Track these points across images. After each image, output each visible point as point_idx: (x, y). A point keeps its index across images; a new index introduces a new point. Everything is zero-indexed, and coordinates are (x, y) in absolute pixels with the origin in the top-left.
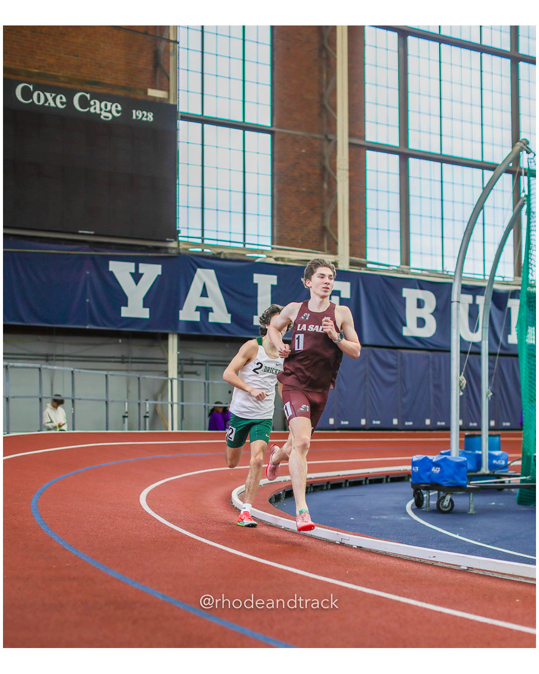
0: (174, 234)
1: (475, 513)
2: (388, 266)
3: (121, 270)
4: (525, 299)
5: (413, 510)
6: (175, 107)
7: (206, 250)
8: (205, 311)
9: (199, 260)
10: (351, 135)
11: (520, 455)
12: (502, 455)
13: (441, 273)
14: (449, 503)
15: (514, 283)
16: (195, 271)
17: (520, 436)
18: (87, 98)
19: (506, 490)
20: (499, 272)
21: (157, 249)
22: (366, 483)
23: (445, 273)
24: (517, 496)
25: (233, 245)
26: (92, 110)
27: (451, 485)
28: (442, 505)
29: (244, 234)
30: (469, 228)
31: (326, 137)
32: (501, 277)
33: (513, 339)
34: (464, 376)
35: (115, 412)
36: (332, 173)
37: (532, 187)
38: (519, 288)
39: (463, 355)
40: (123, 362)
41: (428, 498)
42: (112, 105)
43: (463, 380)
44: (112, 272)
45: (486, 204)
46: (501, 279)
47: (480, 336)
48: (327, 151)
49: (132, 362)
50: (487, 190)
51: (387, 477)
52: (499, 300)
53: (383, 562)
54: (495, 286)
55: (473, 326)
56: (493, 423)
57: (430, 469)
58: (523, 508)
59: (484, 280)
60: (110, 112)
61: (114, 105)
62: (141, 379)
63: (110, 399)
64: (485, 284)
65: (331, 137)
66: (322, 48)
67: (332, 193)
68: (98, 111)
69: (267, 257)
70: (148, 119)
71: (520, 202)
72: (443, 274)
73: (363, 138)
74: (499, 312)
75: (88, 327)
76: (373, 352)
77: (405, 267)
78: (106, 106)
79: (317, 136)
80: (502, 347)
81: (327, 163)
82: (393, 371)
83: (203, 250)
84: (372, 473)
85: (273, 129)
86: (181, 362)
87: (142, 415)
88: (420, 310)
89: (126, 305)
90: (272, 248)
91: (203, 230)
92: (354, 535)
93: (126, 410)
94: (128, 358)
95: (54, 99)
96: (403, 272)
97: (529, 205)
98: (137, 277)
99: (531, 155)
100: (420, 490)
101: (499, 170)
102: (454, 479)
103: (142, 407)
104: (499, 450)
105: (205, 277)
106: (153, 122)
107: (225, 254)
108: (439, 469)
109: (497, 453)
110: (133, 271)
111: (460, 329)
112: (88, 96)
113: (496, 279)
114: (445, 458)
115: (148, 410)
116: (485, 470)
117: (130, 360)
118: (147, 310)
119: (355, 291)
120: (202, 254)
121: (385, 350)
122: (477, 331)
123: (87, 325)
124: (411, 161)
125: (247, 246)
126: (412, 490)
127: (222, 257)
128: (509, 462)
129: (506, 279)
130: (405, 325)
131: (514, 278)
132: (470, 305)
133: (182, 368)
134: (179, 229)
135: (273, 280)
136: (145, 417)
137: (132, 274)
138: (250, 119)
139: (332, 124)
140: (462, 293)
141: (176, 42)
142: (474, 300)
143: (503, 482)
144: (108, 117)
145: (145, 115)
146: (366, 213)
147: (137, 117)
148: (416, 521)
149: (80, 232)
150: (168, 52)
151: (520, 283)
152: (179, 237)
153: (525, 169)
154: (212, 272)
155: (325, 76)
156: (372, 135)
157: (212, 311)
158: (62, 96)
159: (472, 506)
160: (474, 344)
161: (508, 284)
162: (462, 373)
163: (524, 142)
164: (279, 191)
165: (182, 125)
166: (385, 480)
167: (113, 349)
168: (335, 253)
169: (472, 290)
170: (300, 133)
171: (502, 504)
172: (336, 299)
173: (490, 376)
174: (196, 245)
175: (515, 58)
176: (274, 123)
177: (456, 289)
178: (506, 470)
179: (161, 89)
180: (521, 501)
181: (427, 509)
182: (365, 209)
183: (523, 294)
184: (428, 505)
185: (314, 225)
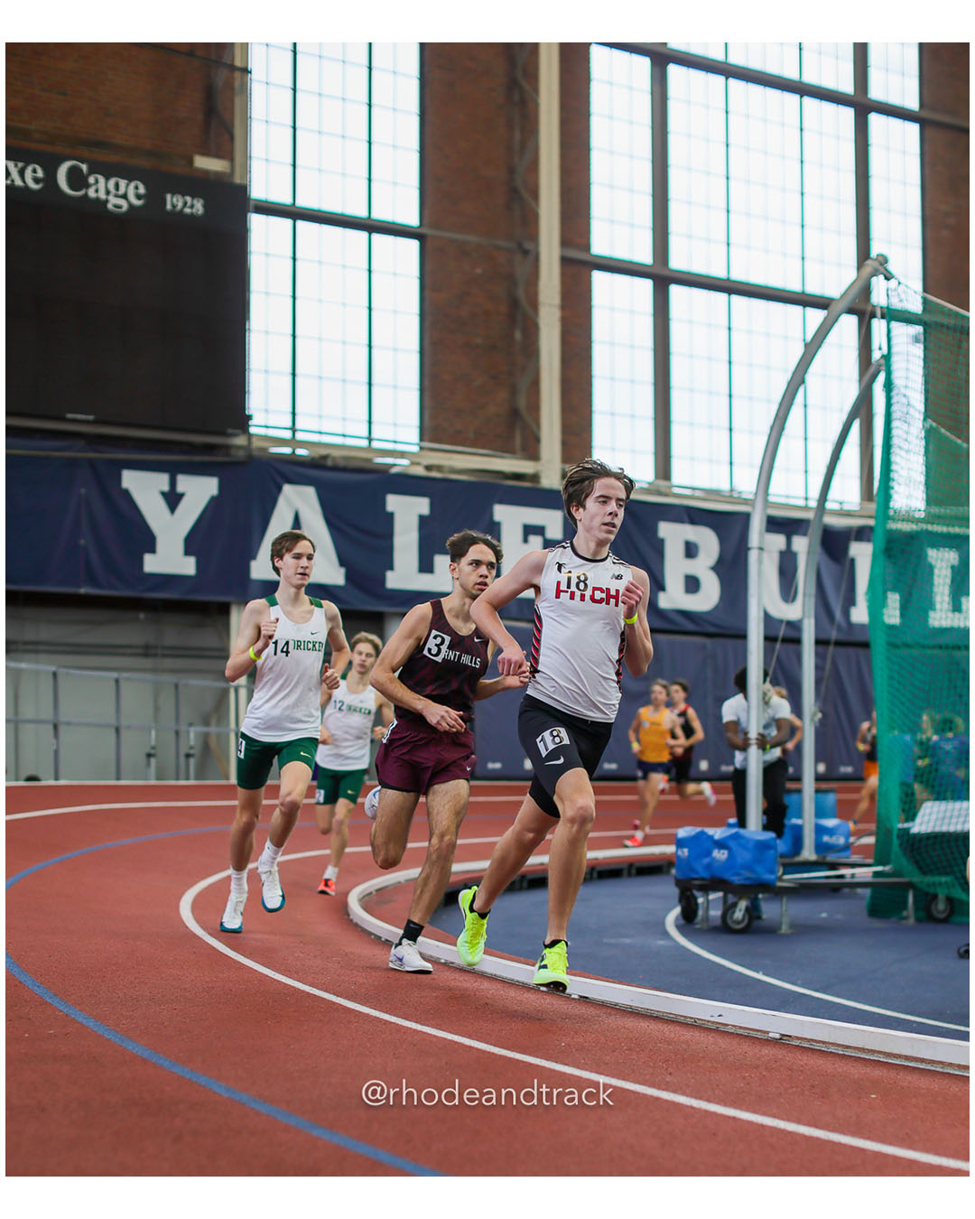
0: (243, 421)
1: (793, 934)
3: (144, 487)
4: (881, 543)
5: (679, 927)
6: (243, 190)
7: (301, 452)
9: (287, 469)
10: (565, 242)
11: (873, 827)
12: (839, 826)
13: (727, 494)
14: (744, 916)
15: (862, 514)
16: (279, 489)
18: (82, 171)
19: (846, 890)
20: (833, 493)
21: (210, 448)
22: (592, 878)
23: (735, 494)
24: (866, 902)
25: (350, 441)
26: (92, 193)
27: (747, 882)
28: (732, 917)
29: (370, 422)
30: (781, 415)
31: (520, 245)
32: (837, 502)
33: (860, 614)
34: (771, 682)
35: (133, 748)
36: (531, 312)
37: (894, 341)
38: (871, 522)
39: (770, 644)
40: (146, 655)
41: (705, 904)
42: (128, 185)
43: (769, 691)
44: (127, 494)
45: (810, 374)
46: (837, 507)
47: (799, 610)
48: (521, 271)
49: (164, 656)
50: (812, 347)
51: (631, 866)
52: (835, 544)
53: (626, 1025)
54: (830, 520)
55: (788, 589)
56: (822, 768)
57: (709, 853)
58: (877, 924)
59: (806, 508)
60: (125, 196)
61: (132, 185)
62: (181, 687)
63: (124, 722)
64: (810, 515)
65: (528, 245)
66: (513, 85)
67: (531, 349)
68: (102, 195)
69: (413, 463)
70: (194, 210)
71: (872, 370)
72: (731, 496)
73: (587, 247)
74: (833, 566)
75: (83, 591)
77: (662, 483)
78: (117, 186)
79: (502, 243)
80: (839, 629)
81: (521, 293)
83: (294, 452)
84: (604, 859)
85: (424, 231)
87: (183, 751)
88: (689, 562)
89: (153, 550)
90: (421, 448)
91: (294, 414)
93: (153, 743)
94: (156, 647)
95: (22, 173)
96: (660, 493)
97: (889, 374)
98: (173, 499)
99: (893, 283)
100: (690, 890)
101: (835, 308)
102: (753, 871)
103: (182, 735)
104: (835, 816)
105: (298, 501)
106: (203, 216)
107: (334, 458)
108: (726, 852)
109: (831, 823)
110: (166, 488)
111: (764, 596)
112: (84, 167)
113: (829, 505)
114: (736, 833)
115: (192, 743)
116: (808, 854)
117: (160, 651)
118: (192, 561)
120: (293, 457)
122: (794, 599)
123: (79, 587)
124: (676, 291)
125: (375, 445)
126: (675, 891)
127: (329, 463)
128: (852, 839)
129: (847, 507)
130: (664, 589)
131: (861, 504)
132: (782, 553)
134: (251, 413)
135: (422, 505)
136: (188, 756)
137: (163, 494)
138: (381, 214)
139: (530, 221)
140: (768, 531)
141: (246, 71)
142: (789, 543)
143: (842, 877)
144: (120, 207)
145: (189, 204)
146: (590, 385)
147: (174, 206)
148: (683, 947)
149: (70, 416)
150: (232, 89)
151: (874, 514)
152: (249, 426)
153: (882, 308)
154: (310, 492)
155: (517, 135)
156: (601, 245)
158: (37, 167)
159: (786, 921)
160: (790, 624)
161: (848, 514)
162: (768, 679)
163: (880, 258)
164: (435, 344)
165: (256, 222)
166: (625, 872)
167: (129, 632)
168: (532, 453)
169: (783, 525)
170: (471, 238)
171: (839, 917)
172: (536, 541)
173: (818, 682)
174: (282, 442)
175: (862, 106)
176: (426, 221)
177: (757, 524)
178: (847, 853)
179: (218, 156)
180: (875, 910)
181: (705, 926)
182: (591, 376)
183: (879, 535)
184: (706, 918)
185: (496, 406)
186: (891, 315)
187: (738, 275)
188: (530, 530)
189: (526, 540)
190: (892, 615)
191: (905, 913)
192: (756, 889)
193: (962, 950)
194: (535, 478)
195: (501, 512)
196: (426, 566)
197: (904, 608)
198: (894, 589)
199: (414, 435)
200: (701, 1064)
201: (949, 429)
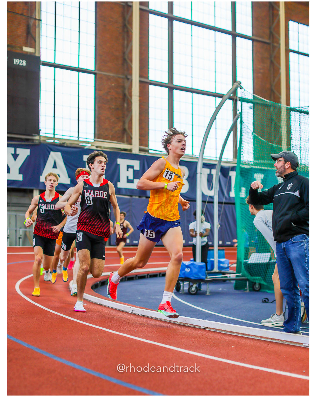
0: (38, 132)
1: (210, 295)
2: (161, 152)
4: (239, 172)
5: (175, 294)
6: (38, 58)
7: (56, 141)
9: (52, 147)
10: (141, 76)
11: (235, 261)
12: (226, 261)
14: (195, 289)
15: (233, 162)
16: (49, 153)
17: (235, 250)
19: (228, 281)
20: (225, 156)
21: (27, 140)
22: (148, 277)
23: (194, 156)
24: (234, 285)
25: (72, 138)
27: (196, 279)
28: (191, 290)
29: (78, 132)
30: (207, 131)
31: (126, 77)
32: (226, 159)
33: (232, 194)
36: (129, 98)
37: (243, 108)
38: (235, 165)
39: (203, 203)
41: (183, 286)
43: (203, 218)
45: (217, 117)
46: (225, 160)
47: (214, 193)
48: (127, 85)
50: (218, 109)
51: (160, 273)
52: (225, 171)
53: (156, 324)
54: (223, 164)
55: (210, 185)
56: (221, 242)
57: (184, 270)
58: (237, 292)
59: (216, 160)
62: (17, 216)
64: (216, 163)
65: (129, 77)
66: (124, 26)
67: (129, 110)
69: (92, 145)
70: (23, 64)
71: (236, 117)
72: (192, 157)
73: (148, 78)
74: (224, 179)
79: (121, 76)
80: (226, 198)
81: (127, 92)
83: (54, 141)
84: (152, 271)
85: (96, 72)
87: (18, 236)
89: (9, 173)
90: (95, 141)
91: (54, 129)
92: (140, 308)
93: (9, 234)
97: (241, 118)
98: (15, 156)
99: (242, 90)
101: (225, 97)
102: (198, 275)
103: (18, 232)
104: (224, 258)
105: (55, 157)
106: (26, 66)
107: (67, 144)
108: (189, 269)
109: (223, 260)
110: (13, 153)
111: (202, 187)
113: (223, 160)
114: (193, 263)
115: (21, 234)
116: (216, 270)
118: (21, 176)
119: (142, 165)
120: (54, 143)
122: (212, 189)
124: (175, 91)
125: (80, 139)
127: (65, 145)
128: (230, 265)
129: (229, 160)
131: (233, 159)
132: (208, 175)
134: (40, 129)
136: (20, 238)
137: (12, 155)
138: (82, 66)
139: (129, 69)
140: (203, 167)
141: (40, 20)
142: (210, 172)
143: (226, 277)
145: (21, 62)
146: (148, 121)
147: (16, 63)
148: (176, 299)
150: (35, 26)
151: (236, 162)
152: (40, 133)
153: (239, 98)
154: (59, 154)
155: (126, 42)
156: (152, 76)
159: (208, 291)
160: (210, 197)
161: (229, 162)
162: (203, 214)
163: (239, 82)
164: (99, 108)
165: (43, 68)
166: (158, 276)
168: (130, 143)
169: (209, 166)
170: (111, 74)
171: (225, 289)
172: (131, 170)
173: (219, 216)
174: (50, 138)
175: (234, 35)
176: (97, 69)
177: (200, 165)
178: (228, 269)
179: (30, 47)
180: (237, 288)
181: (183, 292)
182: (148, 118)
183: (238, 169)
184: (183, 290)
185: (118, 127)
186: (243, 100)
187: (195, 87)
188: (129, 167)
189: (128, 170)
190: (243, 195)
191: (246, 288)
192: (200, 281)
193: (263, 300)
194: (130, 150)
195: (120, 161)
197: (246, 192)
198: (244, 187)
199: (92, 136)
200: (179, 336)
201: (261, 136)
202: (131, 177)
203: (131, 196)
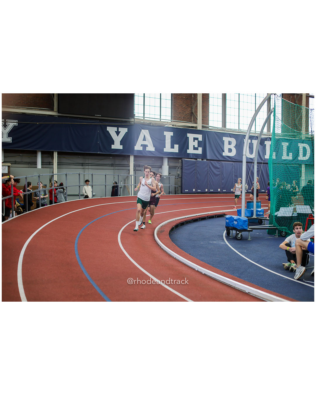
0: (133, 116)
2: (217, 128)
3: (112, 130)
7: (146, 122)
8: (145, 146)
9: (142, 126)
13: (238, 130)
15: (267, 134)
16: (141, 131)
21: (126, 122)
22: (207, 219)
23: (240, 130)
25: (156, 120)
29: (160, 115)
33: (267, 157)
38: (269, 136)
39: (247, 163)
40: (112, 166)
44: (108, 131)
47: (254, 156)
49: (116, 166)
51: (216, 215)
55: (251, 152)
62: (119, 176)
67: (196, 99)
74: (261, 146)
76: (211, 162)
77: (224, 128)
80: (262, 160)
82: (219, 170)
83: (144, 122)
84: (210, 214)
86: (135, 166)
88: (229, 146)
89: (114, 144)
90: (171, 121)
91: (144, 114)
96: (223, 130)
98: (118, 133)
105: (145, 133)
107: (153, 123)
110: (116, 131)
111: (246, 153)
117: (115, 165)
118: (122, 146)
119: (204, 138)
121: (215, 162)
123: (98, 152)
125: (162, 120)
127: (152, 125)
129: (264, 133)
130: (224, 151)
131: (267, 132)
132: (250, 143)
133: (135, 169)
134: (135, 114)
135: (172, 134)
136: (121, 188)
142: (251, 141)
146: (209, 107)
149: (95, 115)
154: (147, 131)
157: (148, 147)
160: (252, 159)
161: (265, 135)
164: (174, 98)
167: (108, 161)
168: (196, 123)
172: (196, 141)
174: (141, 120)
182: (209, 105)
185: (188, 111)
188: (195, 139)
189: (194, 141)
190: (274, 157)
194: (196, 127)
195: (189, 135)
196: (172, 147)
197: (276, 155)
198: (274, 151)
199: (170, 118)
202: (196, 146)
203: (196, 159)
